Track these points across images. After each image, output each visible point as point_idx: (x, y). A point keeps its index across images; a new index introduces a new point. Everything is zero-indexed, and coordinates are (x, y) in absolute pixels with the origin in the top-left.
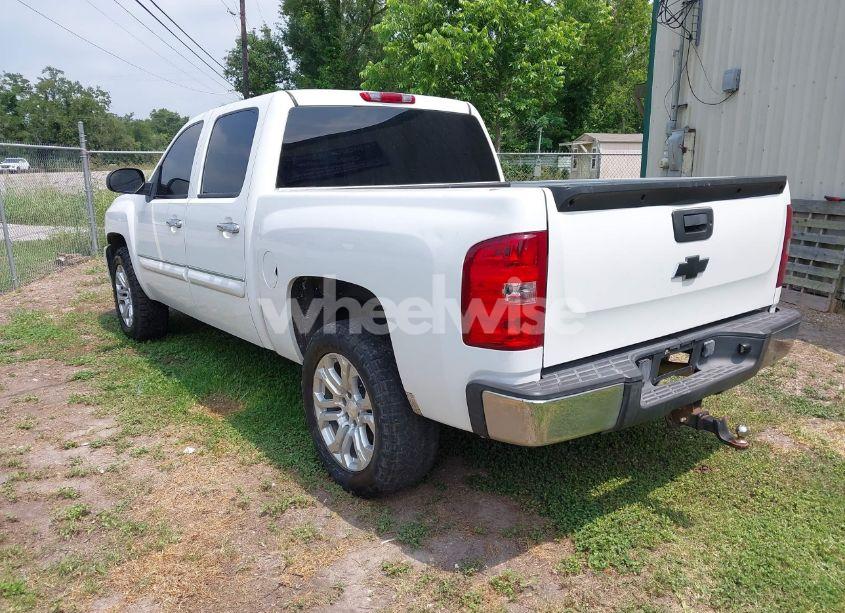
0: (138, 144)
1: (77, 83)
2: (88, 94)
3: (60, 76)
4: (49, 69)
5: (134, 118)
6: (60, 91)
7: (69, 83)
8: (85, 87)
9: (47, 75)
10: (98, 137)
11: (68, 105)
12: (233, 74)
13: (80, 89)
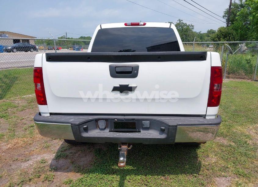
0: (201, 40)
1: (186, 23)
2: (188, 26)
3: (182, 22)
4: (179, 20)
5: (201, 33)
6: (181, 26)
7: (184, 23)
8: (188, 24)
9: (178, 22)
10: (189, 38)
11: (182, 30)
12: (226, 16)
13: (186, 25)
